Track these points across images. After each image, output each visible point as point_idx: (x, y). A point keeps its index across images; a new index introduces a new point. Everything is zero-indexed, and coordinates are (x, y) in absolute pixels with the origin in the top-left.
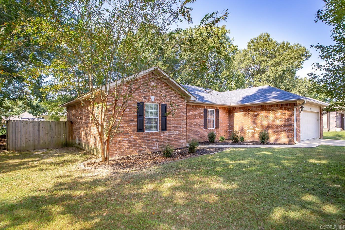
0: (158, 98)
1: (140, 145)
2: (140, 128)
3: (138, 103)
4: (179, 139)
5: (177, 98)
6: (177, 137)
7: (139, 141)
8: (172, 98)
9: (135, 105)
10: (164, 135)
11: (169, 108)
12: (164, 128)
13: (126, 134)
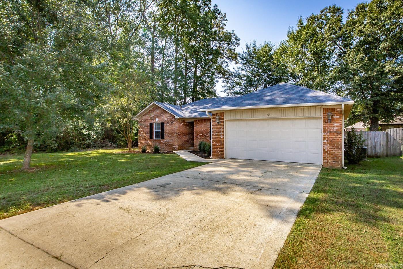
0: (160, 119)
1: (151, 146)
2: (151, 137)
3: (150, 123)
4: (172, 145)
5: (171, 118)
6: (171, 144)
7: (151, 144)
8: (168, 118)
9: (149, 125)
10: (163, 141)
11: (165, 124)
12: (163, 138)
13: (146, 140)
